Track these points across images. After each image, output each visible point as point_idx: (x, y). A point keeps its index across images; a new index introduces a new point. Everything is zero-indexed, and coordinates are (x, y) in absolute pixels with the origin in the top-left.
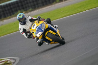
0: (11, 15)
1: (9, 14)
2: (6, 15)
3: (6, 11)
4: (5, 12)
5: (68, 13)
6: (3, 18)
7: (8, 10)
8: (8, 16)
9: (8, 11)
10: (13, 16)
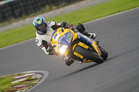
0: (35, 12)
1: (33, 10)
2: (29, 11)
3: (28, 5)
4: (27, 7)
5: (117, 10)
6: (24, 16)
7: (32, 4)
8: (32, 13)
9: (31, 7)
10: (38, 12)
